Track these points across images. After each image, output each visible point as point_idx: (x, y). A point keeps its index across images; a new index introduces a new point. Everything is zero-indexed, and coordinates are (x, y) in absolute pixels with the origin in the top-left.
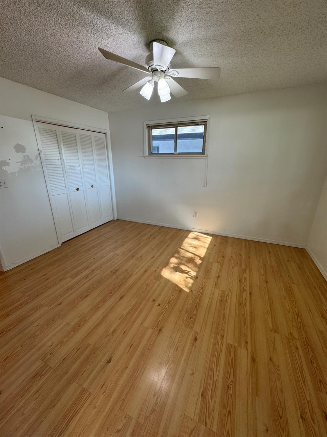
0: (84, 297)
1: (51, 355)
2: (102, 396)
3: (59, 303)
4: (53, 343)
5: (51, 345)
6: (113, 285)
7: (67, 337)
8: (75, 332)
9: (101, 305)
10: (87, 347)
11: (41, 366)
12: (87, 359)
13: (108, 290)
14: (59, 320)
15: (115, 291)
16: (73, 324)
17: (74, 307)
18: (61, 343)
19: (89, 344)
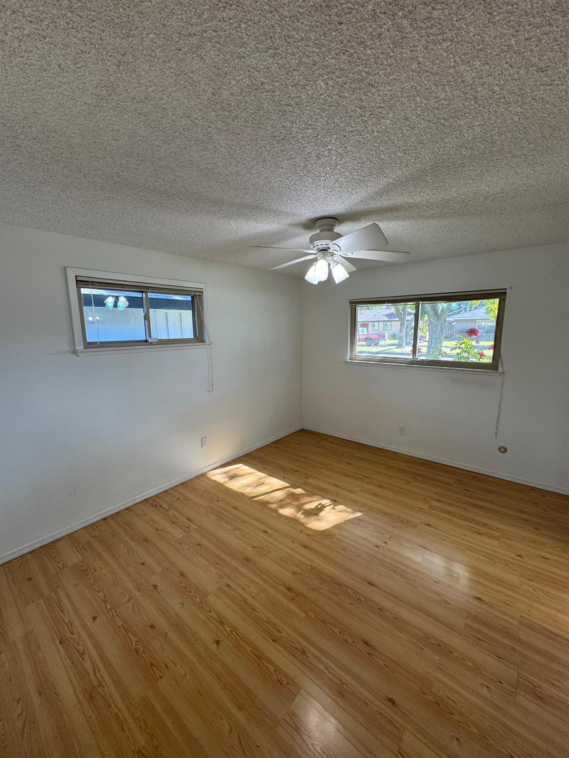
0: (368, 647)
1: (502, 681)
2: (517, 604)
3: (389, 704)
4: (482, 685)
5: (487, 687)
6: (338, 597)
7: (465, 662)
8: (451, 650)
9: (389, 614)
10: (469, 626)
11: (522, 693)
12: (487, 624)
13: (351, 604)
14: (433, 690)
15: (354, 593)
16: (437, 658)
17: (398, 665)
18: (476, 669)
19: (465, 625)
